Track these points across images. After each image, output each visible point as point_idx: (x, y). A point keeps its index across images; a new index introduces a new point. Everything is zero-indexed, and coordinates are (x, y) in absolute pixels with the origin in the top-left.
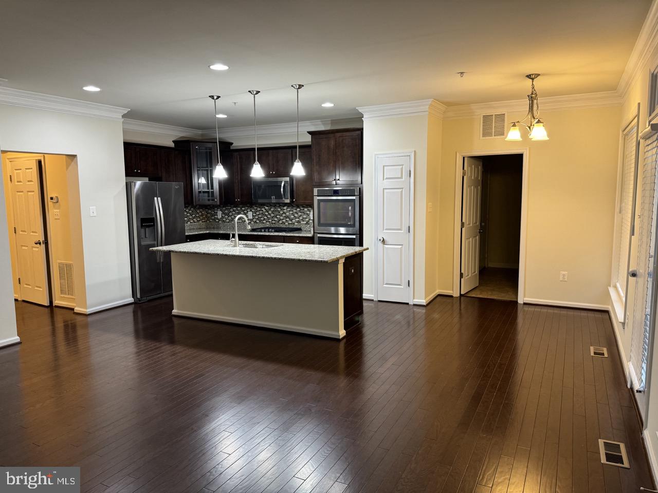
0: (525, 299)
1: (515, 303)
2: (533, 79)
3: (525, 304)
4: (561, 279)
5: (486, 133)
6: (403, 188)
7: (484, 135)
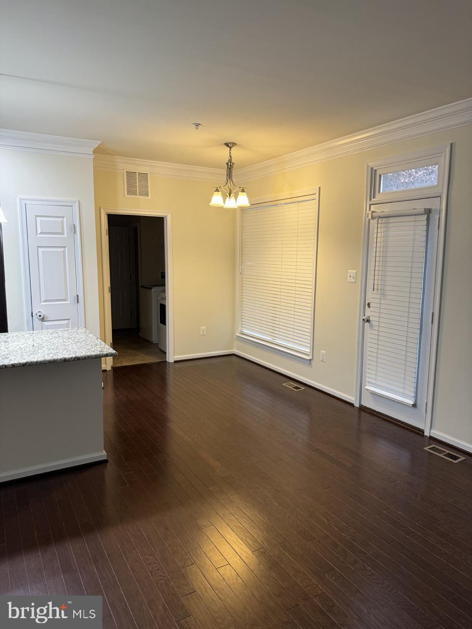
0: (175, 357)
1: (165, 362)
2: (230, 148)
3: (175, 362)
4: (201, 334)
5: (131, 191)
6: (65, 247)
7: (129, 192)
